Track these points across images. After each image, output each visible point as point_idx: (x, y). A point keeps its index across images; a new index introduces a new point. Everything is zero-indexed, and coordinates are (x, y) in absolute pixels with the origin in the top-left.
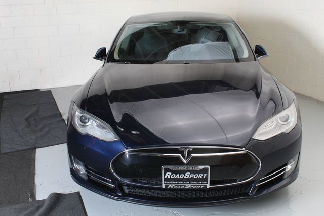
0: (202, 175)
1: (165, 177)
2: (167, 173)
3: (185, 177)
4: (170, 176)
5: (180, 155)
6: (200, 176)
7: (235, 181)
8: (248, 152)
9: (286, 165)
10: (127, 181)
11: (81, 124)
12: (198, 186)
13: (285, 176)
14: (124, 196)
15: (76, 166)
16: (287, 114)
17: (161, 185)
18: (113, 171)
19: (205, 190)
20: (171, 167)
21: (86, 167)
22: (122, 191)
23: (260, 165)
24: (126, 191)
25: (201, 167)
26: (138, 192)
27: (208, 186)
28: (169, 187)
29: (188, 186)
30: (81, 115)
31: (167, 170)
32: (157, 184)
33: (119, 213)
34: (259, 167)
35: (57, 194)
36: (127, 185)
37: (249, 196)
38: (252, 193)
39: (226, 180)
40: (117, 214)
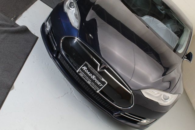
0: (100, 84)
1: (83, 68)
2: (85, 67)
3: (91, 77)
4: (85, 70)
5: (99, 64)
6: (99, 83)
7: (113, 102)
8: (132, 94)
9: (144, 119)
10: (63, 53)
11: (69, 5)
12: (94, 87)
13: (138, 123)
14: (55, 59)
15: (48, 23)
16: (169, 96)
17: (77, 69)
18: (61, 42)
19: (95, 92)
20: (89, 66)
21: (51, 28)
22: (57, 55)
23: (132, 106)
24: (59, 57)
25: (103, 80)
26: (64, 63)
27: (98, 92)
28: (80, 74)
29: (89, 83)
30: (73, 1)
31: (86, 65)
32: (76, 67)
33: (47, 64)
34: (130, 106)
35: (27, 29)
36: (62, 55)
37: (113, 115)
38: (115, 115)
39: (109, 97)
40: (46, 64)
